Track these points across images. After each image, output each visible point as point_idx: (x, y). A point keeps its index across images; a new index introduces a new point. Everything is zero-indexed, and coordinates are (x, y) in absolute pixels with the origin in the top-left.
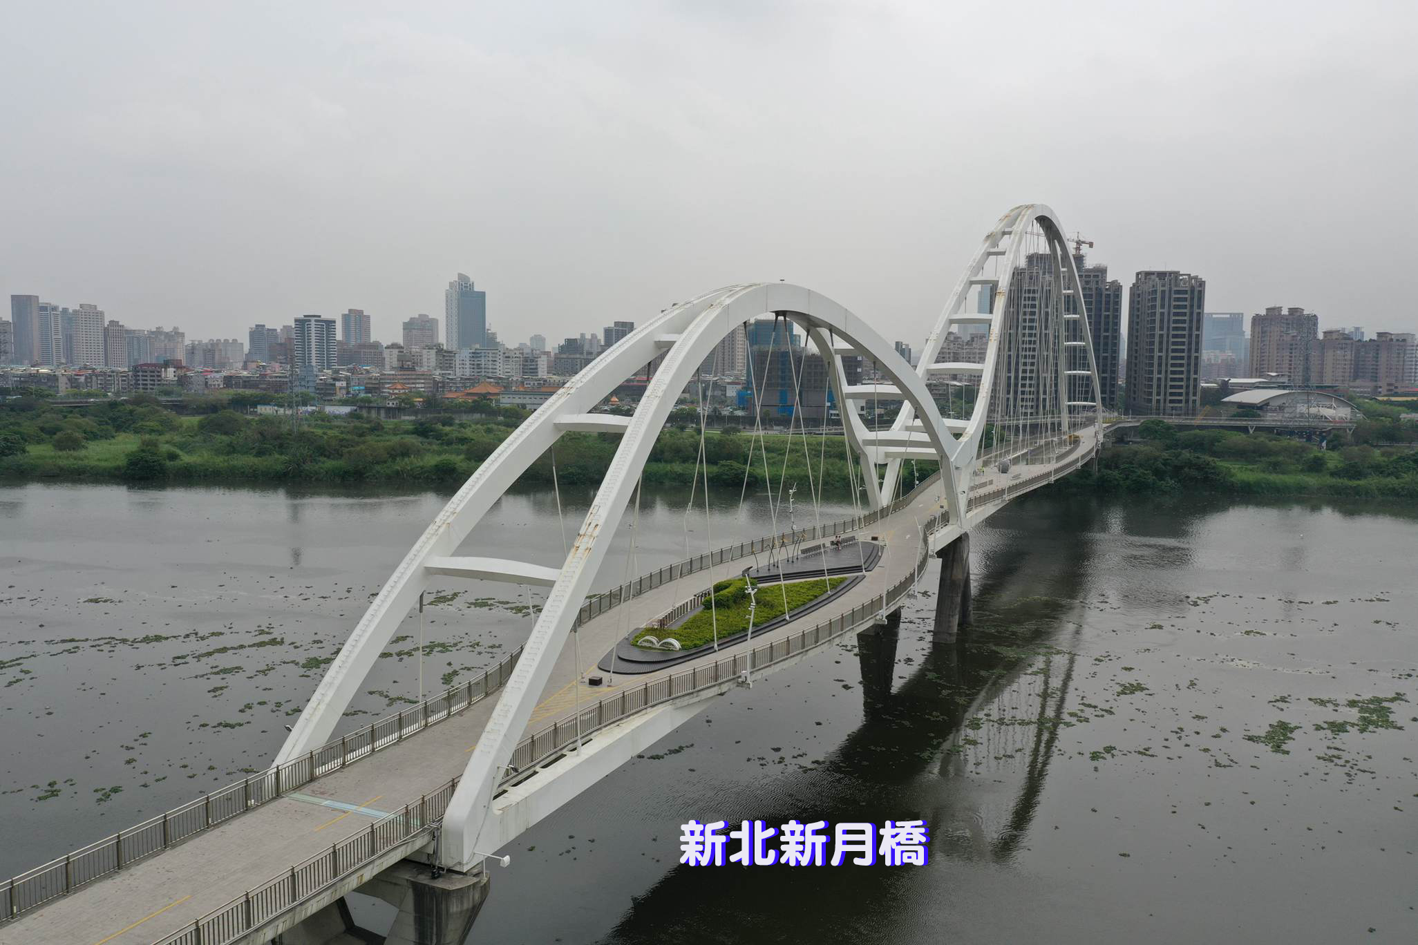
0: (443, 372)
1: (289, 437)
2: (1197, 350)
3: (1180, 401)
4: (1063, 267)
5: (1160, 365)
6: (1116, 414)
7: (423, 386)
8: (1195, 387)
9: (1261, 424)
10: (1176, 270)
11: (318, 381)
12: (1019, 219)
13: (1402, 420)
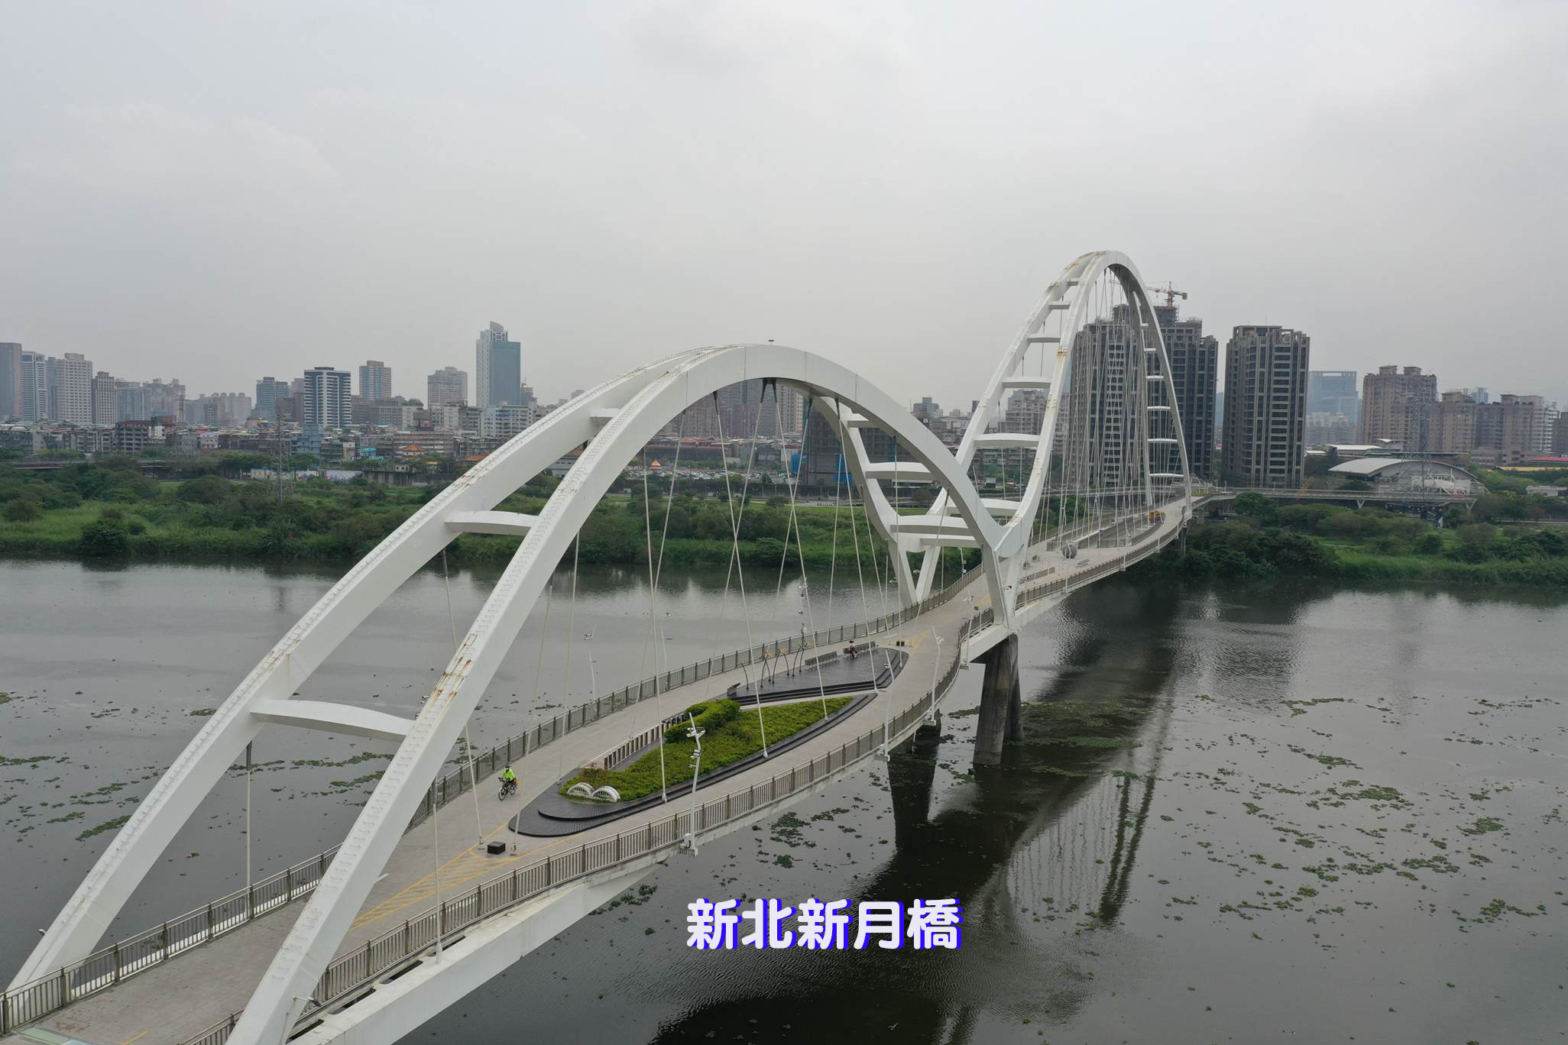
0: (467, 432)
1: (275, 507)
2: (1301, 415)
3: (1282, 471)
4: (1144, 322)
5: (1259, 430)
6: (1210, 485)
7: (442, 447)
8: (1299, 455)
9: (1372, 497)
10: (1277, 324)
11: (323, 442)
12: (1088, 266)
13: (1529, 493)
